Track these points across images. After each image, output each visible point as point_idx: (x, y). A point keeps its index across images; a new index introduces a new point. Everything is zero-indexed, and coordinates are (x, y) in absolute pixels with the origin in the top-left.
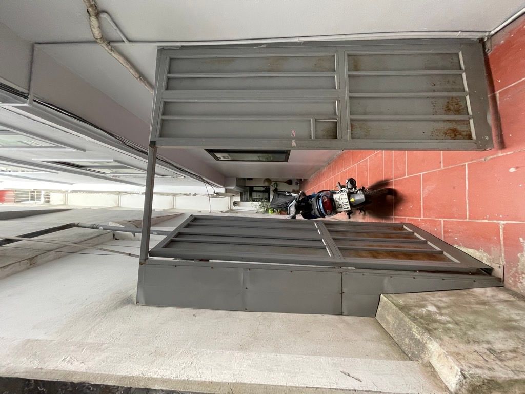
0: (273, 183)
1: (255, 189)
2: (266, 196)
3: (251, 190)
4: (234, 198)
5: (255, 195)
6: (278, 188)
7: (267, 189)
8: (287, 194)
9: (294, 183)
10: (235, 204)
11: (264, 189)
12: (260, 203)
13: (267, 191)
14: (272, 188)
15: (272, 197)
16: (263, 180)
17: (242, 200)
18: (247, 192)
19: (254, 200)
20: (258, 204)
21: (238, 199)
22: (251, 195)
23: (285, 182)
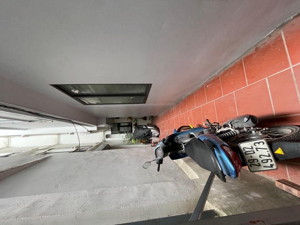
0: (134, 120)
1: (122, 125)
2: (130, 129)
3: (119, 125)
4: (106, 132)
5: (122, 129)
6: (137, 123)
7: (130, 124)
8: (144, 127)
9: (148, 119)
10: (107, 136)
11: (128, 124)
12: (126, 134)
13: (130, 125)
14: (133, 123)
15: (134, 129)
16: (127, 118)
17: (112, 134)
18: (116, 127)
19: (121, 133)
20: (124, 135)
21: (109, 133)
22: (119, 129)
23: (142, 119)
